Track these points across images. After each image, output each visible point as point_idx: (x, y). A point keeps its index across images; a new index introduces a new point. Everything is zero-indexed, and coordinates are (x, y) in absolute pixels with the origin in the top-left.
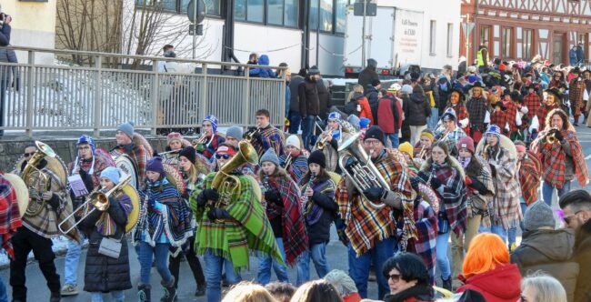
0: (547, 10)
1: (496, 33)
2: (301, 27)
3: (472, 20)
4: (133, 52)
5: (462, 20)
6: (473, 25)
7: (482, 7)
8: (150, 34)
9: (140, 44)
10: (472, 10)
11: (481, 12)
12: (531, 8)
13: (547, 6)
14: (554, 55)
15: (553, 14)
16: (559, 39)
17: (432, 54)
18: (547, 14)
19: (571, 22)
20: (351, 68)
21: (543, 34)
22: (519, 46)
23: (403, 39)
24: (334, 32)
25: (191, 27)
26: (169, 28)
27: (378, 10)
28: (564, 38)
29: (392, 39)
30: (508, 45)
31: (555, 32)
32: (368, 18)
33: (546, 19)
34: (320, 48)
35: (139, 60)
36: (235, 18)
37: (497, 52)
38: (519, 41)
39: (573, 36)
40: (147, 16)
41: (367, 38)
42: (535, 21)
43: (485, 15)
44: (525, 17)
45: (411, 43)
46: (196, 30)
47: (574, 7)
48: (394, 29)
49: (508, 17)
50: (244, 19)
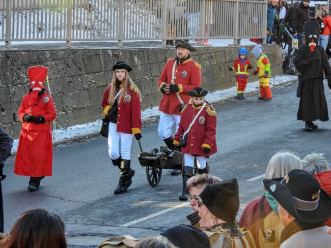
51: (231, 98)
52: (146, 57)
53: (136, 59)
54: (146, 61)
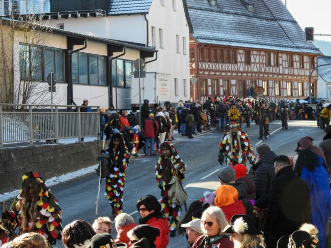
0: (234, 70)
1: (209, 83)
2: (107, 85)
3: (196, 77)
4: (20, 103)
5: (191, 77)
6: (196, 79)
7: (201, 70)
8: (29, 93)
9: (24, 98)
10: (196, 72)
11: (201, 73)
12: (226, 69)
13: (234, 68)
14: (240, 92)
15: (238, 72)
16: (241, 84)
17: (176, 95)
18: (235, 72)
19: (247, 75)
20: (135, 105)
21: (233, 82)
22: (221, 89)
23: (161, 89)
24: (125, 86)
25: (50, 88)
26: (38, 89)
27: (146, 74)
28: (244, 84)
29: (155, 89)
30: (216, 89)
31: (239, 81)
32: (141, 79)
33: (234, 74)
34: (117, 95)
35: (23, 106)
36: (73, 82)
37: (210, 93)
38: (221, 86)
39: (248, 83)
40: (27, 84)
41: (141, 89)
42: (228, 76)
43: (203, 74)
44: (224, 74)
45: (165, 90)
46: (53, 89)
47: (248, 68)
48: (155, 84)
49: (215, 75)
50: (77, 82)
51: (78, 177)
52: (19, 153)
53: (12, 155)
54: (20, 156)
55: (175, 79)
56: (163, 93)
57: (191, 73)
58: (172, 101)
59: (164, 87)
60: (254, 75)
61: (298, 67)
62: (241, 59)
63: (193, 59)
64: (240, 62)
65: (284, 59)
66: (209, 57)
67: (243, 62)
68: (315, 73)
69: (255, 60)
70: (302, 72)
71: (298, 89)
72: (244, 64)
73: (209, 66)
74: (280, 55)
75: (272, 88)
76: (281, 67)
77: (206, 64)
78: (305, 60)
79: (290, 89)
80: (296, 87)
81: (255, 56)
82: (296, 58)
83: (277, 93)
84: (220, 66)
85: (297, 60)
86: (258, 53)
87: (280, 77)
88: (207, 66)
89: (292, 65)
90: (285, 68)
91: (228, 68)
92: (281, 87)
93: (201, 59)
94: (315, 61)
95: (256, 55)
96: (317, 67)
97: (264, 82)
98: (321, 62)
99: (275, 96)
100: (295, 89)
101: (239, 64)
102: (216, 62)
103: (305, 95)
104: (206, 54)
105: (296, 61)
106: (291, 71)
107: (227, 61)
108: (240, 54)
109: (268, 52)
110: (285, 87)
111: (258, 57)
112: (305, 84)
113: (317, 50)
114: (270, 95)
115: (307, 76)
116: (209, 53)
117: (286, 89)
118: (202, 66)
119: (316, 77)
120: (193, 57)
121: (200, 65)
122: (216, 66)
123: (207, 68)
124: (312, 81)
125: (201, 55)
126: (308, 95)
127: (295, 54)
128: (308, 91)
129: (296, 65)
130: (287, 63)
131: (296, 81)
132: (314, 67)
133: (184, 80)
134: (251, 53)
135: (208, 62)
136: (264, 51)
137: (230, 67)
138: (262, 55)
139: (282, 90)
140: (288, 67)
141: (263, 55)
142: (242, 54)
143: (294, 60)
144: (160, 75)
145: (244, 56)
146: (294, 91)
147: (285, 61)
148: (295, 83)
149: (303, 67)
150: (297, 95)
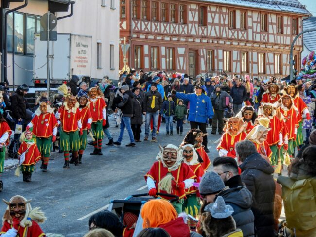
0: (183, 33)
1: (146, 52)
3: (128, 41)
5: (120, 42)
6: (129, 45)
7: (135, 32)
10: (128, 34)
11: (135, 36)
12: (171, 32)
13: (183, 30)
14: (190, 66)
15: (188, 36)
16: (192, 54)
17: (99, 68)
18: (184, 36)
19: (201, 42)
20: (39, 80)
21: (181, 51)
22: (163, 60)
23: (77, 58)
24: (25, 53)
27: (58, 36)
28: (197, 53)
29: (69, 57)
30: (155, 60)
31: (190, 49)
32: (50, 42)
33: (183, 39)
34: (15, 64)
37: (147, 66)
38: (163, 56)
39: (203, 52)
41: (50, 57)
42: (174, 41)
43: (138, 38)
44: (167, 39)
45: (84, 60)
47: (203, 31)
48: (70, 50)
49: (155, 39)
55: (98, 43)
56: (80, 64)
57: (121, 37)
58: (92, 76)
59: (83, 55)
60: (211, 41)
61: (275, 32)
62: (194, 18)
63: (124, 16)
64: (191, 22)
65: (255, 19)
66: (147, 13)
67: (195, 23)
68: (298, 42)
69: (213, 19)
70: (280, 40)
71: (274, 64)
72: (197, 25)
73: (146, 26)
74: (249, 13)
75: (237, 61)
76: (250, 31)
77: (143, 22)
78: (285, 23)
79: (262, 64)
80: (271, 61)
81: (213, 14)
82: (273, 18)
83: (244, 69)
84: (162, 27)
85: (274, 21)
86: (218, 10)
87: (249, 45)
88: (144, 27)
89: (266, 29)
90: (256, 33)
91: (174, 30)
92: (250, 60)
93: (135, 16)
94: (300, 24)
95: (215, 12)
96: (302, 34)
97: (225, 53)
98: (307, 25)
99: (241, 73)
100: (270, 64)
101: (190, 25)
102: (157, 20)
103: (284, 74)
104: (142, 10)
105: (272, 24)
106: (264, 37)
107: (173, 20)
108: (191, 10)
109: (232, 9)
110: (255, 60)
111: (217, 15)
112: (284, 57)
113: (303, 8)
114: (234, 71)
115: (288, 45)
116: (147, 7)
117: (257, 63)
118: (136, 26)
119: (301, 46)
120: (124, 13)
121: (134, 25)
122: (156, 27)
123: (143, 29)
124: (295, 52)
125: (136, 10)
126: (288, 74)
127: (271, 13)
128: (288, 67)
129: (272, 29)
130: (259, 25)
131: (271, 51)
132: (297, 33)
133: (111, 45)
134: (208, 9)
135: (144, 21)
136: (227, 7)
137: (177, 29)
138: (223, 13)
139: (250, 64)
140: (261, 31)
141: (225, 13)
142: (195, 10)
143: (270, 21)
144: (77, 37)
145: (197, 13)
146: (267, 66)
147: (257, 22)
148: (271, 55)
149: (282, 32)
150: (273, 73)
